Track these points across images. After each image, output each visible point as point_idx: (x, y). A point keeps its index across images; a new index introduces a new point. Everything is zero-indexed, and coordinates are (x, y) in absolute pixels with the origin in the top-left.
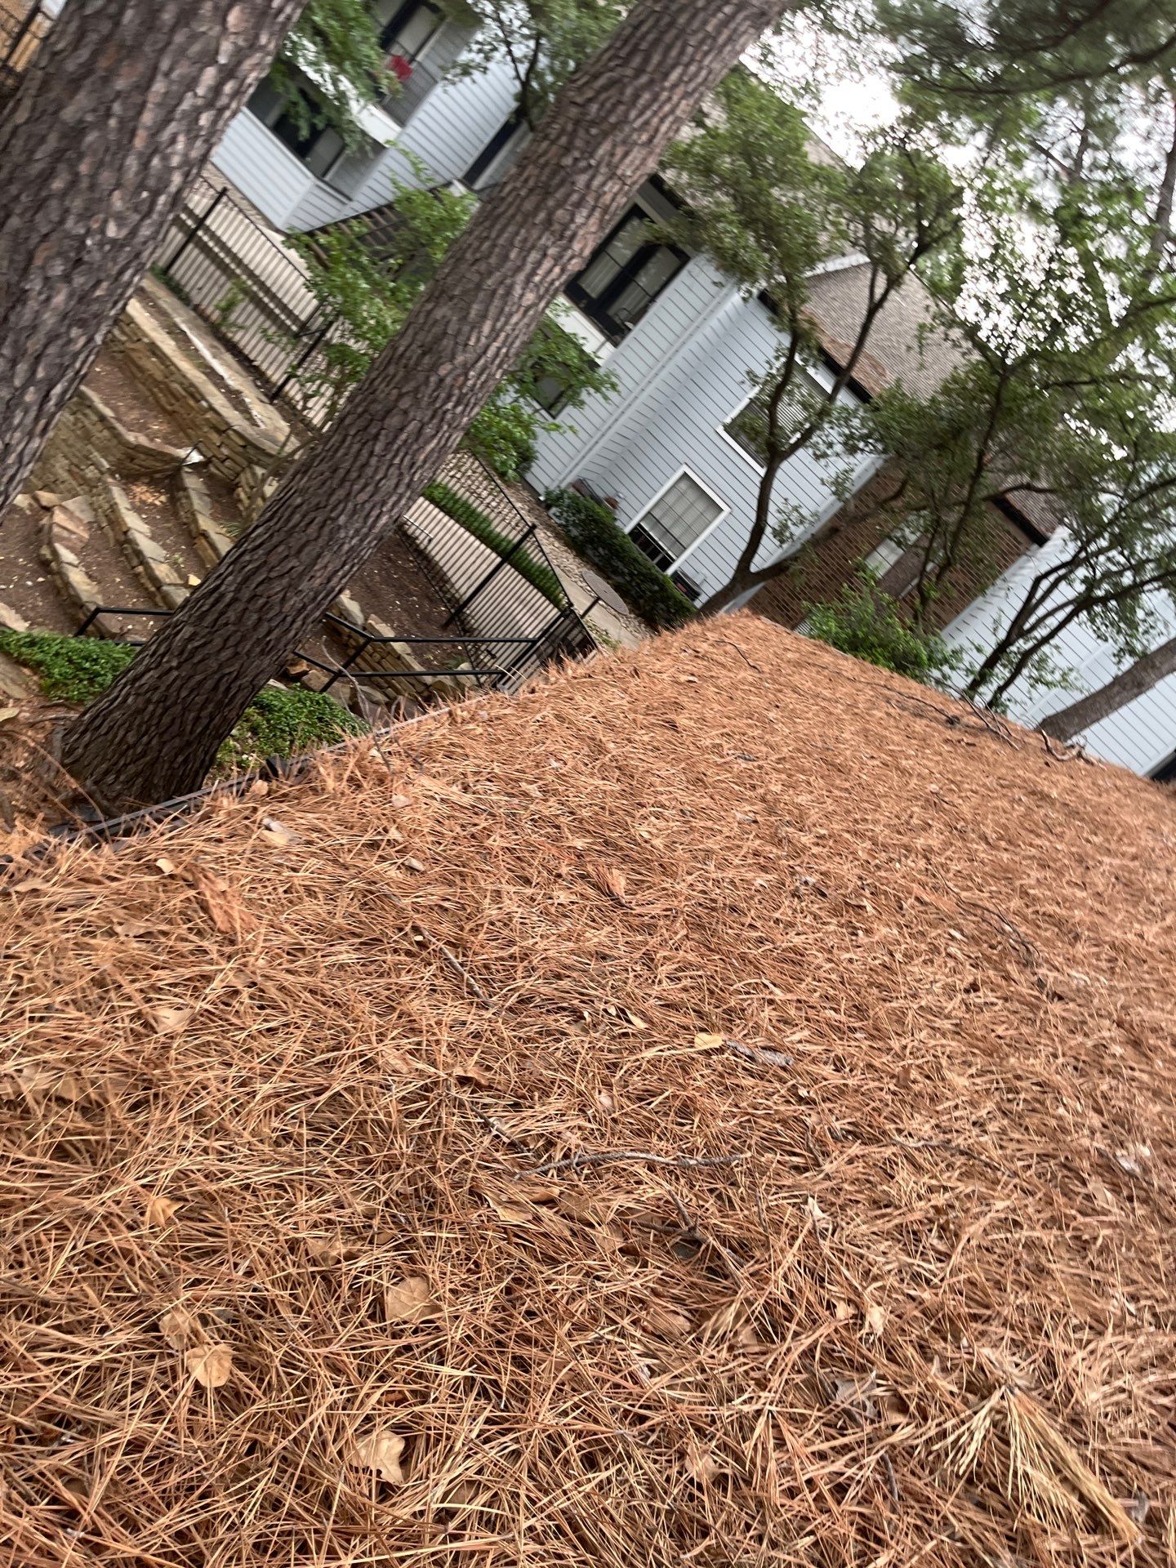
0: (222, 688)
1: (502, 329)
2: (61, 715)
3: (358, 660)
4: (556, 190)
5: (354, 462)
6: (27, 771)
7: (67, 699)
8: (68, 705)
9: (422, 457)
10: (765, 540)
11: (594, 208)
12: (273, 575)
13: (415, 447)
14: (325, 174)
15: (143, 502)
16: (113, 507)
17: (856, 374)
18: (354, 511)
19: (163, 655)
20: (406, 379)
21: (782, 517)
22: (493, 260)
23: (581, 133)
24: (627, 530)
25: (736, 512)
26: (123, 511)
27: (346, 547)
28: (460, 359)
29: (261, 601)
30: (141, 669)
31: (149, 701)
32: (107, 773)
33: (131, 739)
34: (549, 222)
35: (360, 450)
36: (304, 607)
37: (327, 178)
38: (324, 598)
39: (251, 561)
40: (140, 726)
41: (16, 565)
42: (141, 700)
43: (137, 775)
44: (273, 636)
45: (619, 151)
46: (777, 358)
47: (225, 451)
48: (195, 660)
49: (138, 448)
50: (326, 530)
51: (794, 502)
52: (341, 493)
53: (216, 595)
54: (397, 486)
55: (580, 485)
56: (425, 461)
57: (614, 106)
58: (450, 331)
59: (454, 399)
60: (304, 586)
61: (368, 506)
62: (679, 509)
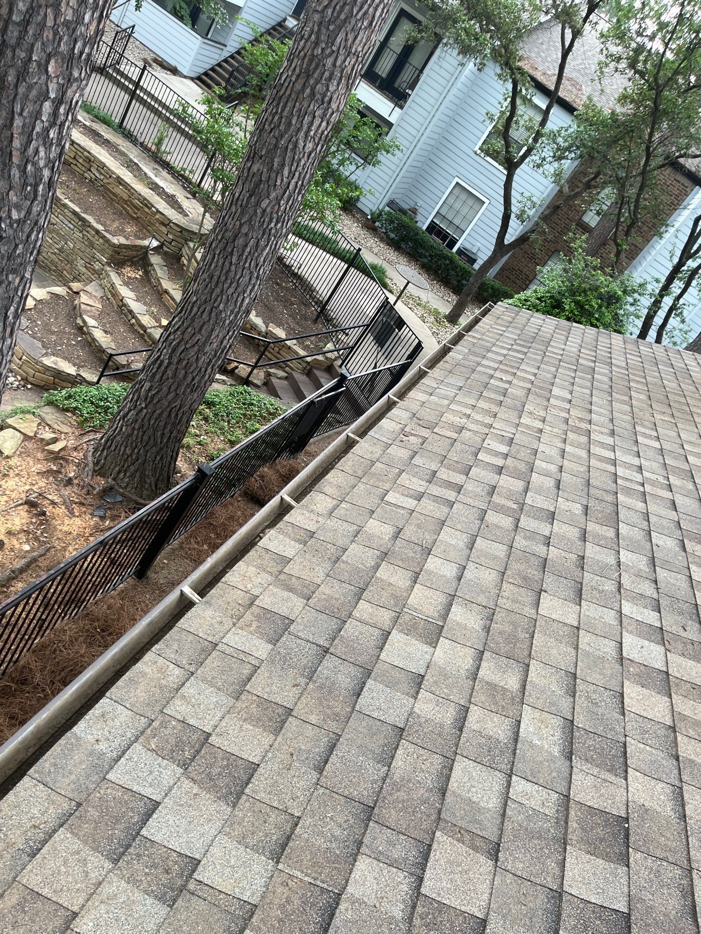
0: (173, 415)
1: (295, 171)
2: (91, 437)
3: (267, 353)
4: (313, 73)
5: (222, 270)
6: (76, 478)
7: (93, 427)
8: (95, 430)
9: (262, 259)
10: (511, 223)
11: (341, 79)
12: (188, 346)
13: (256, 254)
14: (207, 35)
15: (129, 278)
16: (113, 285)
17: (561, 94)
18: (228, 300)
19: (137, 401)
20: (243, 213)
21: (520, 205)
22: (282, 127)
23: (324, 30)
24: (424, 228)
25: (492, 200)
26: (118, 287)
27: (227, 322)
28: (273, 195)
29: (184, 363)
30: (126, 410)
31: (134, 429)
32: (119, 472)
33: (128, 452)
34: (313, 94)
35: (224, 263)
36: (211, 361)
37: (209, 36)
38: (221, 353)
39: (175, 338)
40: (132, 443)
41: (65, 333)
42: (129, 428)
43: (136, 471)
44: (196, 381)
45: (351, 37)
46: (506, 100)
47: (171, 236)
48: (155, 402)
49: (121, 246)
50: (213, 314)
51: (527, 194)
52: (218, 290)
53: (159, 362)
54: (250, 279)
55: (391, 203)
56: (264, 261)
57: (342, 8)
58: (263, 179)
59: (274, 220)
60: (207, 349)
61: (235, 296)
62: (457, 206)
